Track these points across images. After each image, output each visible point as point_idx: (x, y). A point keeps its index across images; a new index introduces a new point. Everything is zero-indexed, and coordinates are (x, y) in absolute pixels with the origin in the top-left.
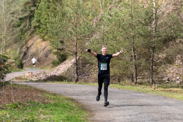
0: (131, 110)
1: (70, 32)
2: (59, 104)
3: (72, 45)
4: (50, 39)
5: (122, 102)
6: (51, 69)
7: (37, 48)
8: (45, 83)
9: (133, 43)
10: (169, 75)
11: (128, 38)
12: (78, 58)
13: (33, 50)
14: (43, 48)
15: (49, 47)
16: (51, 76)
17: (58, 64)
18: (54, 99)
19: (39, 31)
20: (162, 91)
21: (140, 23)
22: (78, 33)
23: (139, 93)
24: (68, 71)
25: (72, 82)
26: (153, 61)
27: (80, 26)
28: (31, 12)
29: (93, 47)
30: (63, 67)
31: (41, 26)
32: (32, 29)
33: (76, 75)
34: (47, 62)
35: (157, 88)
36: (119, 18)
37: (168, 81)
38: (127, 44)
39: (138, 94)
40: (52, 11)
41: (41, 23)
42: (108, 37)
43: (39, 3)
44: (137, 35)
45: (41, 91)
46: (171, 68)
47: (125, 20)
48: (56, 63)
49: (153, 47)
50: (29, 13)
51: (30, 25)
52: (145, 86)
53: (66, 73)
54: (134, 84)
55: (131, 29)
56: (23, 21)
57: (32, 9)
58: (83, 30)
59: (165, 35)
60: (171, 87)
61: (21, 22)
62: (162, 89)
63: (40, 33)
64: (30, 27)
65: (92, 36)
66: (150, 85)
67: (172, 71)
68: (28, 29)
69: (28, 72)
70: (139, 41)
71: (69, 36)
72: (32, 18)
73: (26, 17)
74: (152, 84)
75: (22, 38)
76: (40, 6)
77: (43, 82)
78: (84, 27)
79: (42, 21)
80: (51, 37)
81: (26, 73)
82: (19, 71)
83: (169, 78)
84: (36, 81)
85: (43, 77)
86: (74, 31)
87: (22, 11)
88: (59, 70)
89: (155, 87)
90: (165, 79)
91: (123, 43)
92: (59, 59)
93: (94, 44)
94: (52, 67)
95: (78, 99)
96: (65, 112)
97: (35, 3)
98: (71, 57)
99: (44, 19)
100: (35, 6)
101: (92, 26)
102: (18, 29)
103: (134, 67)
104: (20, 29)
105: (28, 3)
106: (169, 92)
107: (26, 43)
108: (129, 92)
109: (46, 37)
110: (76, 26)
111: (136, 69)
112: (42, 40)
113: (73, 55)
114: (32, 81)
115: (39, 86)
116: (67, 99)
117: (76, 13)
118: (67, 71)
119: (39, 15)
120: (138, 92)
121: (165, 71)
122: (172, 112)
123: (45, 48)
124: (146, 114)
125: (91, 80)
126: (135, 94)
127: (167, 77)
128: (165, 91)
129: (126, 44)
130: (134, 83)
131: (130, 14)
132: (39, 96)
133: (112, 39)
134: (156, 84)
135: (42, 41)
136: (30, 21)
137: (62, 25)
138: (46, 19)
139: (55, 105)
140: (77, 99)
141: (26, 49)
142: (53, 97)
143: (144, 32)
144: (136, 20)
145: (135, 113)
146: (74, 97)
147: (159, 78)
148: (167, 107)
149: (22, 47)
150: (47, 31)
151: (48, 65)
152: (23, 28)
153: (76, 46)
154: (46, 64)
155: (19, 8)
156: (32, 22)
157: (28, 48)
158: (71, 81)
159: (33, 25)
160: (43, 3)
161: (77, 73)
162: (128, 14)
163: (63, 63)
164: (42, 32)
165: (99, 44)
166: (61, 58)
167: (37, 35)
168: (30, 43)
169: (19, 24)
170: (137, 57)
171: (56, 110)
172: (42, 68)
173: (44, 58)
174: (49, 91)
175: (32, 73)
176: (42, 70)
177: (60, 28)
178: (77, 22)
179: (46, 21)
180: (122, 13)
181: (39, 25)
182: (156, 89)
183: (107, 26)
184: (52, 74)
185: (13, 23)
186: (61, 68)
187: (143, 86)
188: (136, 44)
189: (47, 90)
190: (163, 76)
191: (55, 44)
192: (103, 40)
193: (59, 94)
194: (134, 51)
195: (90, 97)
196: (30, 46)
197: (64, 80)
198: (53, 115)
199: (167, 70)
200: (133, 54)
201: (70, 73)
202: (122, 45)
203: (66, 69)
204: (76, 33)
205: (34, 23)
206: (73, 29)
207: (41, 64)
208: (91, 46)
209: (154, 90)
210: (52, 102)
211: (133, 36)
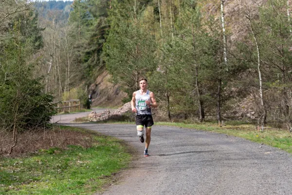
7: (107, 85)
9: (197, 76)
10: (243, 110)
13: (102, 87)
26: (220, 95)
28: (100, 44)
29: (156, 82)
32: (101, 64)
37: (241, 117)
42: (170, 70)
43: (108, 35)
46: (245, 103)
50: (97, 45)
51: (99, 60)
55: (193, 60)
56: (90, 55)
57: (100, 41)
61: (89, 56)
64: (98, 62)
67: (247, 106)
68: (97, 65)
69: (93, 111)
72: (101, 52)
73: (94, 51)
75: (91, 75)
76: (108, 37)
81: (89, 114)
82: (84, 111)
83: (242, 114)
85: (106, 116)
87: (89, 44)
97: (103, 34)
100: (103, 38)
102: (86, 64)
104: (88, 64)
105: (95, 35)
107: (95, 80)
110: (136, 59)
121: (238, 106)
128: (231, 128)
134: (222, 121)
136: (98, 55)
141: (95, 86)
149: (90, 84)
152: (91, 63)
155: (84, 41)
156: (101, 57)
157: (97, 85)
159: (101, 60)
160: (112, 34)
162: (190, 43)
168: (99, 79)
169: (86, 59)
175: (95, 113)
176: (107, 110)
185: (79, 59)
188: (201, 76)
194: (198, 84)
196: (99, 84)
197: (126, 120)
199: (241, 105)
200: (197, 88)
202: (185, 79)
205: (103, 57)
211: (197, 68)
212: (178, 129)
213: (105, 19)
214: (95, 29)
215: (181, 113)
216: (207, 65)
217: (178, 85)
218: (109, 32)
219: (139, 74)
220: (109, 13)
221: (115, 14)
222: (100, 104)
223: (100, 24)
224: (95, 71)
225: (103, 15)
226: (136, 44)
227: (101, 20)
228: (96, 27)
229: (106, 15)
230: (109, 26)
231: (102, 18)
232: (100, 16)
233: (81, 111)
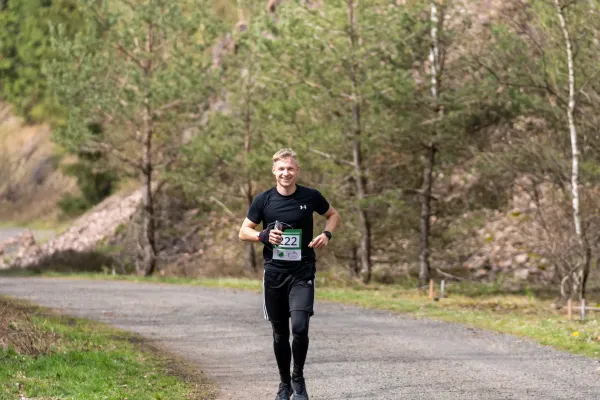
0: (351, 378)
1: (126, 91)
2: (86, 356)
3: (133, 137)
4: (53, 119)
5: (319, 348)
6: (55, 227)
8: (35, 279)
9: (358, 132)
10: (487, 248)
11: (338, 114)
12: (154, 185)
14: (26, 149)
15: (49, 148)
16: (57, 252)
17: (83, 209)
18: (68, 338)
19: (12, 89)
20: (462, 306)
21: (383, 59)
22: (154, 95)
23: (379, 314)
24: (120, 236)
25: (132, 276)
26: (429, 198)
27: (163, 69)
29: (212, 148)
30: (100, 221)
31: (19, 70)
33: (148, 248)
34: (44, 203)
35: (446, 297)
36: (304, 41)
37: (483, 272)
38: (334, 134)
39: (375, 320)
40: (59, 13)
41: (19, 61)
42: (264, 111)
44: (373, 104)
45: (20, 308)
46: (496, 224)
47: (327, 50)
48: (76, 205)
49: (428, 148)
52: (402, 290)
53: (112, 243)
54: (359, 281)
55: (348, 83)
58: (172, 83)
59: (475, 104)
60: (496, 293)
62: (464, 300)
63: (17, 95)
65: (207, 108)
66: (420, 286)
67: (500, 235)
70: (381, 125)
71: (121, 106)
74: (428, 281)
77: (26, 276)
78: (178, 75)
79: (23, 52)
80: (55, 112)
83: (487, 261)
85: (26, 256)
86: (141, 90)
88: (85, 232)
89: (439, 294)
90: (476, 262)
91: (321, 131)
92: (86, 191)
93: (213, 136)
94: (61, 220)
95: (157, 337)
96: (111, 385)
98: (131, 183)
99: (30, 44)
101: (206, 68)
103: (362, 218)
106: (489, 310)
108: (342, 310)
109: (37, 111)
110: (147, 70)
111: (368, 225)
112: (22, 119)
113: (136, 176)
115: (15, 290)
116: (117, 338)
117: (149, 21)
118: (117, 233)
119: (12, 28)
120: (377, 310)
121: (474, 234)
122: (499, 384)
123: (34, 149)
124: (405, 391)
125: (203, 267)
126: (363, 318)
127: (481, 255)
128: (474, 306)
129: (332, 135)
130: (362, 278)
131: (346, 28)
132: (15, 324)
133: (279, 118)
134: (440, 283)
135: (23, 125)
137: (98, 65)
138: (37, 44)
139: (74, 359)
140: (153, 337)
142: (63, 329)
143: (398, 92)
144: (369, 46)
145: (366, 388)
146: (143, 330)
147: (451, 260)
148: (480, 365)
150: (43, 87)
151: (46, 212)
153: (148, 144)
154: (37, 208)
158: (130, 270)
161: (152, 242)
162: (340, 24)
163: (101, 205)
164: (22, 92)
165: (231, 134)
166: (92, 186)
167: (7, 102)
170: (371, 183)
171: (76, 377)
172: (24, 224)
173: (30, 188)
174: (50, 309)
176: (24, 233)
177: (88, 77)
178: (153, 54)
179: (39, 51)
180: (318, 24)
181: (12, 68)
182: (442, 300)
183: (263, 68)
184: (60, 247)
186: (92, 225)
187: (392, 289)
188: (370, 135)
189: (41, 305)
190: (466, 254)
191: (71, 137)
192: (248, 120)
193: (86, 320)
194: (360, 160)
195: (200, 328)
197: (106, 269)
198: (67, 394)
199: (482, 231)
200: (357, 174)
201: (125, 241)
202: (317, 141)
203: (113, 229)
204: (149, 96)
206: (138, 81)
207: (20, 210)
208: (205, 142)
209: (434, 303)
210: (63, 349)
211: (358, 109)
216: (393, 99)
219: (155, 118)
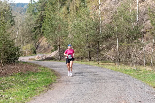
1: (56, 34)
3: (57, 41)
7: (44, 43)
9: (88, 39)
10: (108, 56)
12: (60, 48)
13: (41, 44)
26: (98, 49)
32: (41, 33)
33: (59, 57)
42: (75, 37)
43: (45, 19)
44: (90, 35)
46: (110, 52)
49: (98, 41)
50: (40, 24)
51: (40, 31)
55: (86, 32)
56: (36, 29)
57: (41, 22)
61: (36, 30)
68: (39, 33)
69: (37, 55)
70: (91, 38)
72: (41, 27)
73: (38, 27)
75: (36, 38)
76: (45, 21)
81: (35, 57)
82: (33, 55)
84: (40, 61)
85: (44, 58)
86: (58, 34)
87: (36, 24)
88: (52, 55)
97: (42, 19)
100: (43, 21)
102: (34, 33)
103: (88, 52)
105: (39, 20)
107: (38, 40)
110: (59, 31)
114: (37, 61)
131: (86, 24)
134: (99, 61)
136: (40, 29)
149: (36, 42)
152: (37, 32)
155: (34, 22)
156: (41, 30)
157: (39, 43)
158: (57, 60)
159: (42, 31)
160: (47, 19)
161: (60, 56)
162: (84, 24)
167: (44, 36)
168: (40, 41)
169: (34, 31)
173: (47, 48)
175: (39, 56)
176: (44, 55)
178: (60, 29)
185: (31, 30)
194: (88, 43)
196: (40, 42)
199: (108, 53)
202: (82, 41)
205: (42, 30)
209: (98, 64)
211: (88, 36)
212: (79, 64)
213: (44, 12)
214: (39, 16)
215: (79, 57)
216: (92, 34)
217: (79, 44)
218: (45, 18)
219: (60, 38)
220: (45, 9)
221: (48, 10)
222: (40, 52)
223: (41, 14)
224: (38, 36)
225: (43, 10)
226: (59, 24)
227: (41, 13)
228: (39, 15)
229: (44, 10)
230: (46, 15)
231: (42, 11)
232: (41, 10)
233: (32, 55)
